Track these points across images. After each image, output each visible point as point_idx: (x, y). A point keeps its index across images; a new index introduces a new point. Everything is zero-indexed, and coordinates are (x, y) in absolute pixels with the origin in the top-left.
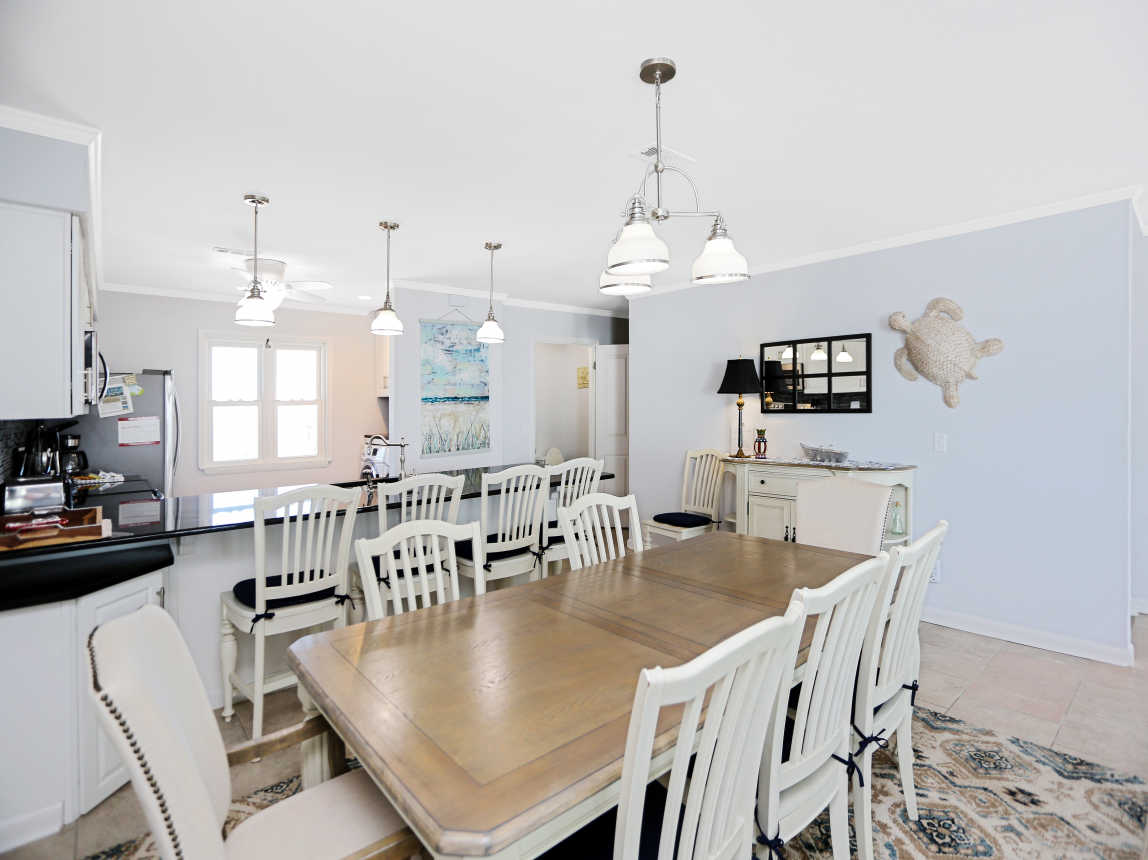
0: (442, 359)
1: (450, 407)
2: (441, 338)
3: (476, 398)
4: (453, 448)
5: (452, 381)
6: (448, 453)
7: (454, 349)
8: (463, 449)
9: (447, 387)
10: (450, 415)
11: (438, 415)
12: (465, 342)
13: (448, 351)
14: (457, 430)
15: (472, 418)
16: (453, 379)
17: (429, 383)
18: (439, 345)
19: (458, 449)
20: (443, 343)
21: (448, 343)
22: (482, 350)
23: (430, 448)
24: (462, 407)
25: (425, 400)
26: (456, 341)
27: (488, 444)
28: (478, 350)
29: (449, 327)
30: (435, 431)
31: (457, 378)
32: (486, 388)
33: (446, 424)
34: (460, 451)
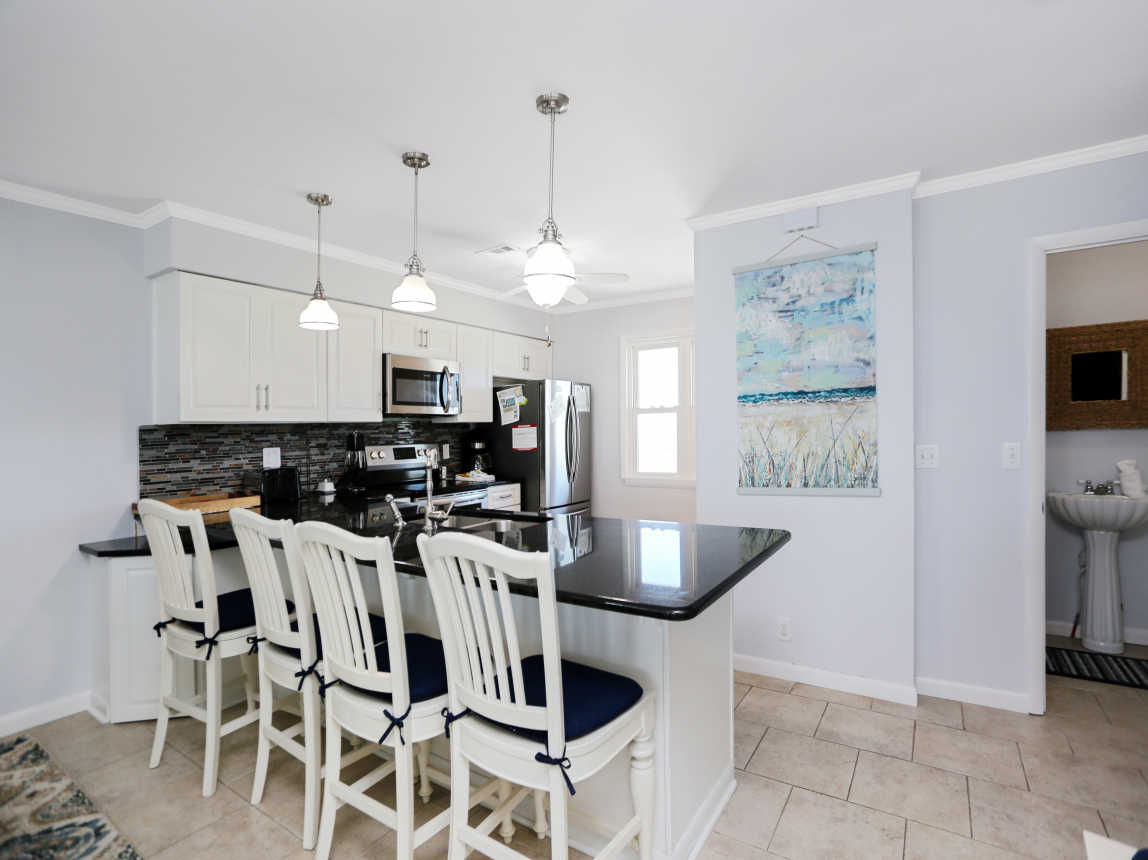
0: (773, 327)
1: (790, 408)
2: (771, 292)
3: (845, 391)
4: (797, 483)
5: (794, 363)
6: (784, 489)
7: (798, 305)
8: (817, 484)
9: (785, 375)
10: (789, 423)
11: (768, 424)
12: (820, 290)
13: (786, 312)
14: (804, 449)
15: (837, 428)
16: (795, 361)
17: (749, 370)
18: (769, 306)
19: (806, 485)
20: (774, 300)
21: (784, 298)
22: (858, 297)
23: (753, 478)
24: (814, 410)
25: (744, 398)
26: (802, 292)
27: (874, 481)
28: (850, 299)
29: (785, 271)
30: (760, 449)
31: (804, 358)
32: (869, 371)
33: (783, 440)
34: (809, 490)
